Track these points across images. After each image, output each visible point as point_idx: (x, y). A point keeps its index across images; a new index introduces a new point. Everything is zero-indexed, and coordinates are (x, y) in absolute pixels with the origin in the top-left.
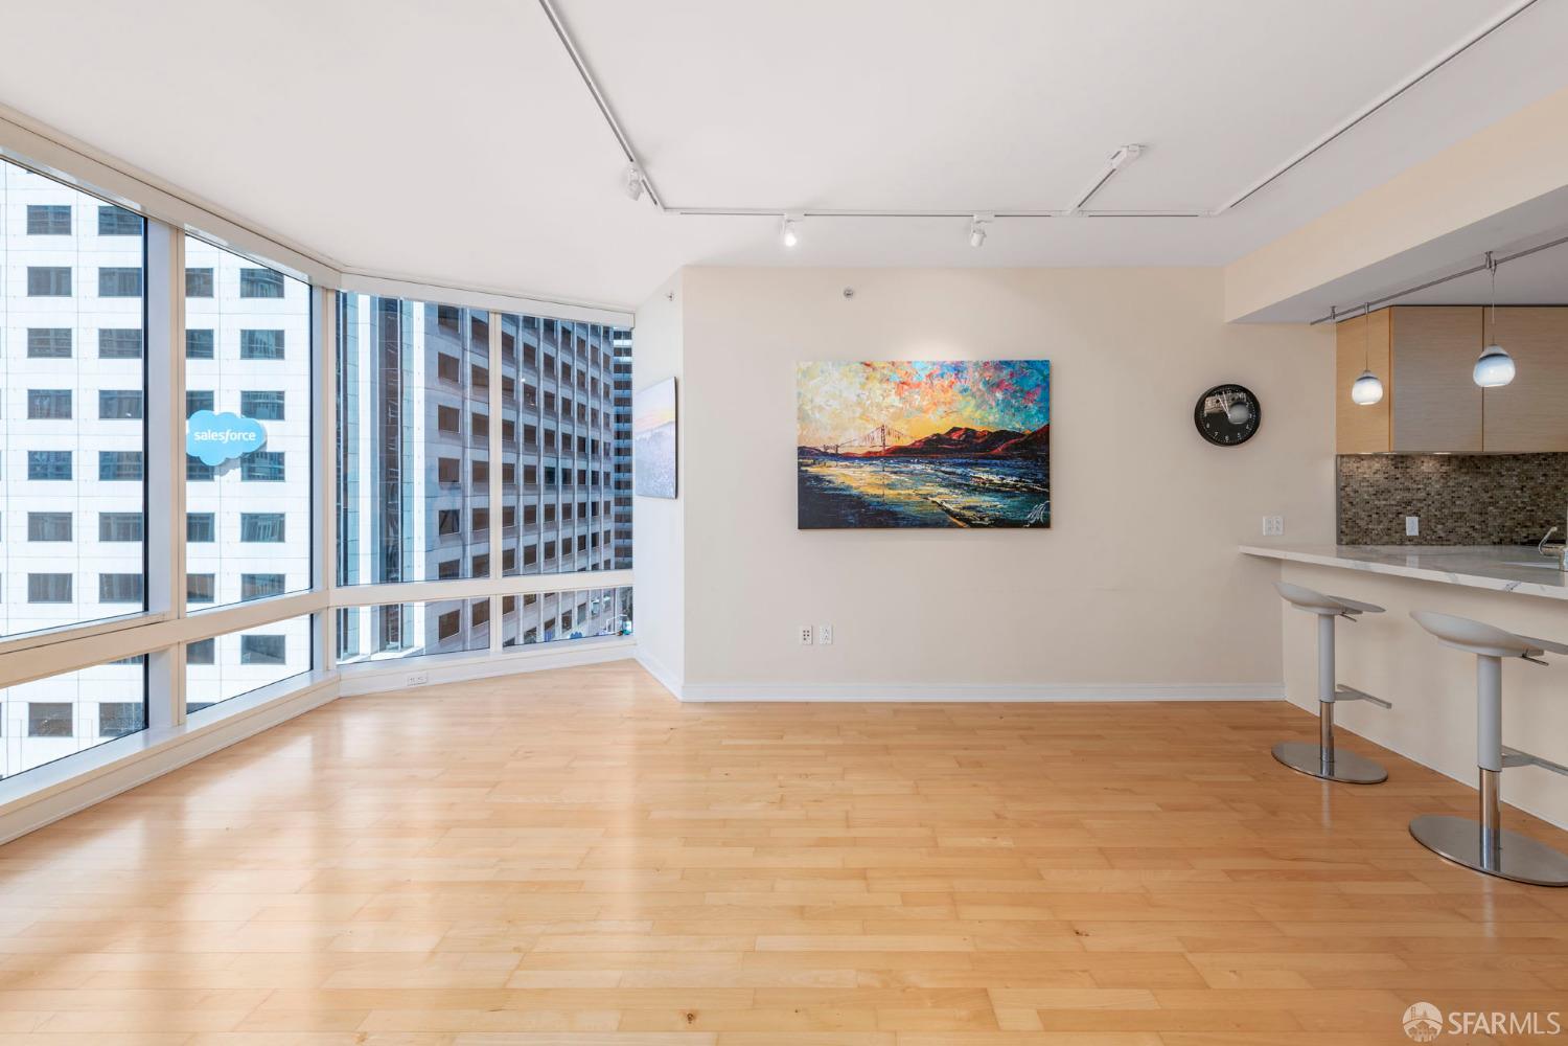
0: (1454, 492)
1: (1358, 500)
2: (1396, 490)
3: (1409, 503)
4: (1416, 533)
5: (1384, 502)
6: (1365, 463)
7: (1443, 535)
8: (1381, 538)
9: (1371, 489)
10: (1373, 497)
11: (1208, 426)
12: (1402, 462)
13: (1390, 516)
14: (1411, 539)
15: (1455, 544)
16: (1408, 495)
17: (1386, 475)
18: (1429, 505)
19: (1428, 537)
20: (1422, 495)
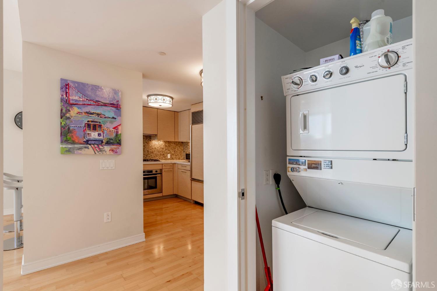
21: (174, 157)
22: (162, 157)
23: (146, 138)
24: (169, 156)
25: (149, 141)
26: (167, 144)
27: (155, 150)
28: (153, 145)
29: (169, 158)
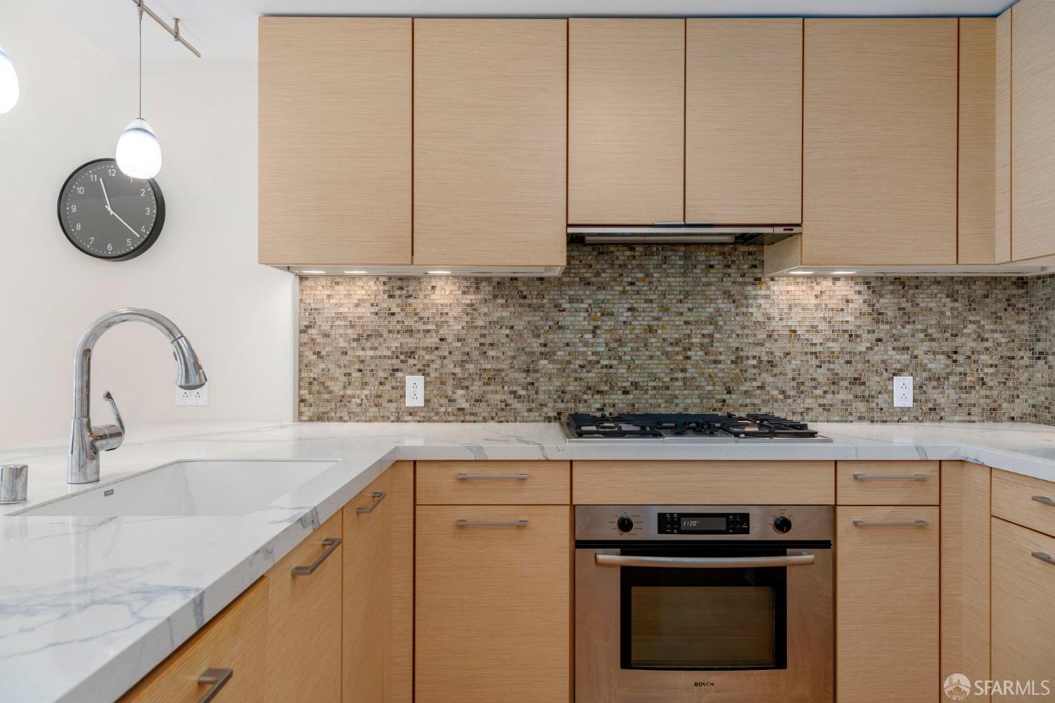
0: (483, 336)
1: (328, 349)
2: (390, 332)
3: (411, 354)
4: (420, 402)
5: (372, 353)
6: (342, 289)
7: (465, 405)
8: (366, 410)
9: (350, 331)
10: (355, 344)
11: (79, 227)
12: (401, 288)
13: (382, 374)
14: (412, 412)
15: (485, 420)
16: (411, 342)
17: (375, 309)
18: (444, 358)
19: (443, 410)
20: (432, 340)
21: (945, 397)
22: (843, 395)
23: (729, 267)
24: (903, 391)
25: (746, 284)
26: (887, 302)
27: (788, 347)
28: (775, 313)
29: (904, 410)
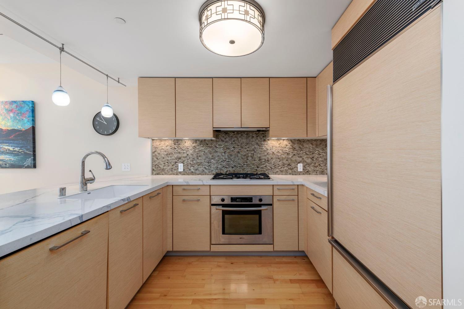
0: (198, 154)
1: (159, 157)
2: (174, 153)
3: (180, 158)
4: (182, 170)
5: (170, 158)
6: (163, 143)
7: (193, 171)
8: (169, 172)
9: (165, 153)
10: (166, 156)
11: (98, 127)
12: (177, 142)
13: (173, 163)
14: (180, 173)
15: (198, 174)
16: (180, 155)
17: (171, 147)
18: (188, 159)
19: (188, 172)
20: (185, 155)
21: (310, 169)
22: (286, 168)
23: (257, 137)
24: (300, 167)
25: (262, 141)
26: (296, 146)
27: (272, 157)
28: (269, 148)
29: (301, 172)
